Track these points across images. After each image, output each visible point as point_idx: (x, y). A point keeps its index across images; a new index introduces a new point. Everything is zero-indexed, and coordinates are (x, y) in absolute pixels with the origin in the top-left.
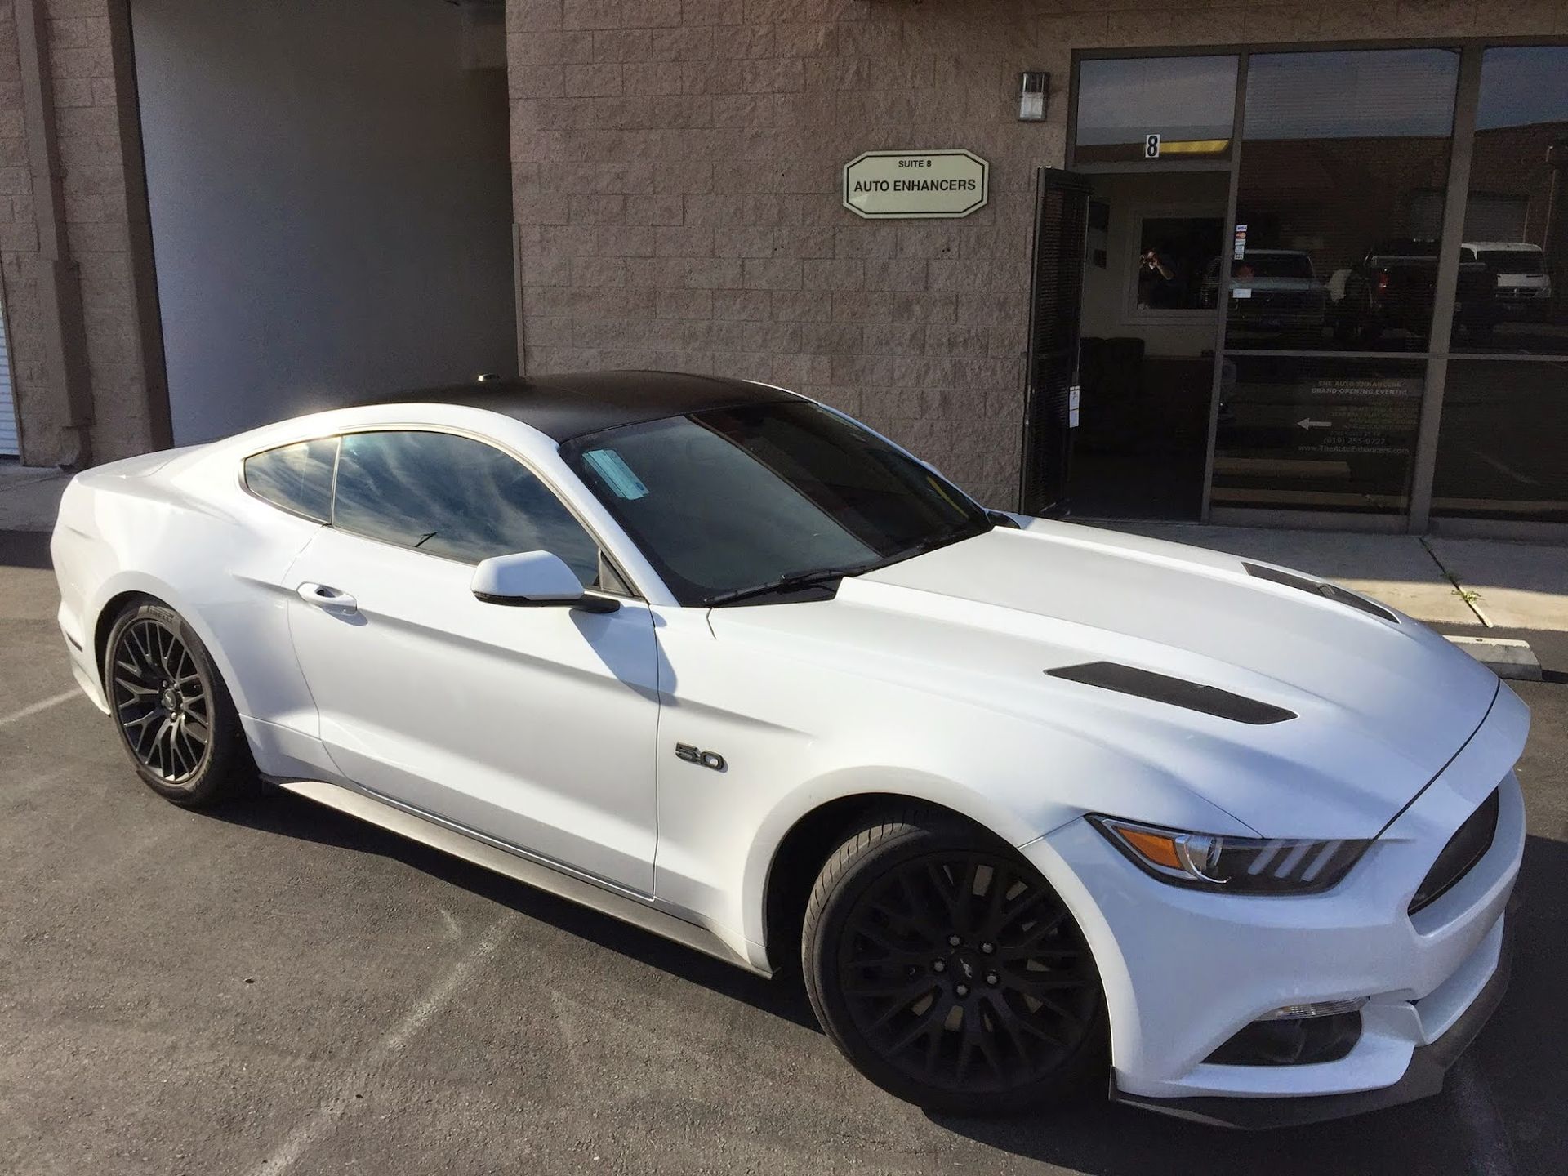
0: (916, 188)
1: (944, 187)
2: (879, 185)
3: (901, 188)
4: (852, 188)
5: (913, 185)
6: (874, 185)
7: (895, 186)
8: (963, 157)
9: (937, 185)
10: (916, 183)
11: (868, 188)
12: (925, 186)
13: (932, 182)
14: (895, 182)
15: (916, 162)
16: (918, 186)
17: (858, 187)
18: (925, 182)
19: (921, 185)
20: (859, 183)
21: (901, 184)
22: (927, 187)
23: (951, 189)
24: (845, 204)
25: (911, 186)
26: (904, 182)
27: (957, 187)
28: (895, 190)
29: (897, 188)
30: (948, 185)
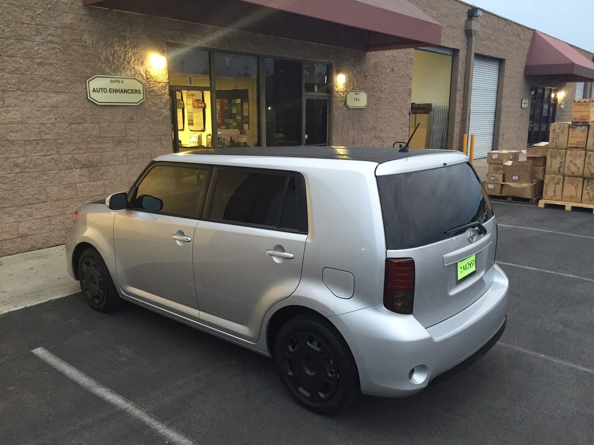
0: (118, 92)
1: (129, 92)
2: (103, 90)
3: (112, 92)
4: (91, 90)
5: (117, 91)
6: (101, 90)
7: (110, 91)
8: (135, 80)
9: (126, 91)
10: (118, 90)
11: (98, 91)
12: (122, 91)
13: (125, 90)
14: (110, 89)
15: (117, 80)
16: (119, 91)
17: (94, 90)
18: (122, 90)
19: (120, 91)
20: (94, 89)
21: (112, 90)
22: (123, 92)
23: (132, 93)
24: (89, 98)
25: (116, 91)
26: (113, 89)
27: (134, 92)
28: (110, 92)
29: (111, 92)
30: (131, 91)
